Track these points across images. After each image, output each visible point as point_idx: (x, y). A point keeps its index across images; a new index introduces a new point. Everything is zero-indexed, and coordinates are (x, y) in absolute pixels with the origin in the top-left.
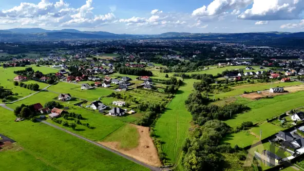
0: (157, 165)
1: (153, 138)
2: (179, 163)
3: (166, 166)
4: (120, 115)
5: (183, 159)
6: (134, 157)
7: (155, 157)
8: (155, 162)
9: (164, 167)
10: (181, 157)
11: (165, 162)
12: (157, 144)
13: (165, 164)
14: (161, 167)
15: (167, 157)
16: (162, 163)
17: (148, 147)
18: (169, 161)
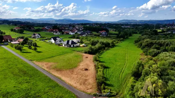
0: (89, 91)
1: (96, 63)
2: (125, 92)
3: (105, 94)
4: (72, 46)
5: (133, 87)
6: (63, 78)
7: (91, 81)
8: (89, 87)
9: (100, 96)
10: (129, 85)
11: (104, 89)
12: (98, 68)
13: (103, 91)
14: (95, 95)
15: (108, 82)
16: (99, 90)
17: (86, 70)
18: (109, 88)
